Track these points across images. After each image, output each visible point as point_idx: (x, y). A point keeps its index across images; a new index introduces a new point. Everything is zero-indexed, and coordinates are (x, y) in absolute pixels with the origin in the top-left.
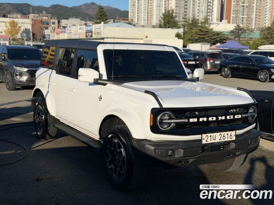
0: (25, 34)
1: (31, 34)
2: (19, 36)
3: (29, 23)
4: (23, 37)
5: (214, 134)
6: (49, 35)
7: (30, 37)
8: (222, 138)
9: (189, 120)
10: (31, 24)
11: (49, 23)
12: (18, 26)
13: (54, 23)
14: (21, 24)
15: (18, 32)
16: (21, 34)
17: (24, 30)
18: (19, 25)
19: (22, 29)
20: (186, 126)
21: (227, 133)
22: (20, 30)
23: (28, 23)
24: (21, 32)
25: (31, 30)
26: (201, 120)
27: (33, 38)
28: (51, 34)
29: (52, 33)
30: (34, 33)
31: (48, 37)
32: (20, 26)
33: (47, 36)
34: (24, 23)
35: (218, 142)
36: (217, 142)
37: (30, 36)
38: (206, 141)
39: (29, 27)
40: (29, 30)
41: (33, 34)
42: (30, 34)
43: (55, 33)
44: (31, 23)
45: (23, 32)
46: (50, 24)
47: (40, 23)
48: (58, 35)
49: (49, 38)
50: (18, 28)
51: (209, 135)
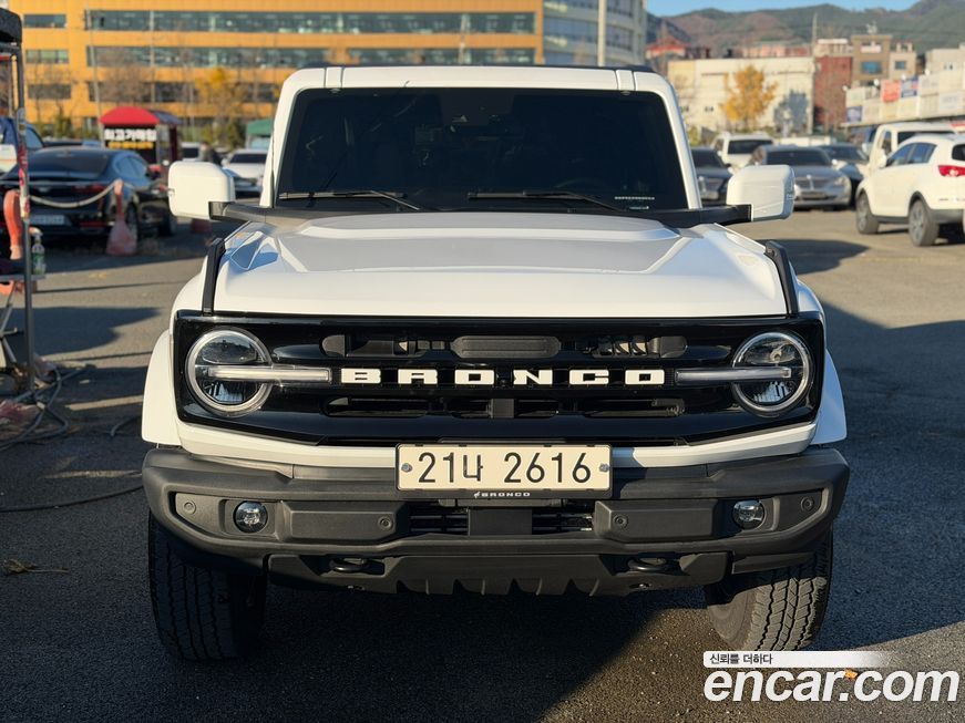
0: (789, 110)
1: (809, 110)
2: (767, 119)
3: (806, 70)
4: (780, 121)
5: (472, 451)
6: (859, 109)
7: (804, 121)
8: (521, 473)
9: (336, 375)
10: (811, 75)
11: (884, 66)
12: (765, 84)
13: (900, 65)
14: (779, 78)
15: (766, 107)
16: (776, 112)
17: (788, 97)
18: (769, 81)
19: (780, 95)
20: (333, 403)
21: (555, 450)
22: (772, 98)
23: (801, 72)
24: (775, 103)
25: (809, 97)
26: (405, 377)
27: (817, 121)
28: (867, 104)
29: (870, 101)
30: (820, 104)
31: (857, 114)
32: (771, 83)
33: (852, 114)
34: (786, 73)
35: (497, 491)
36: (489, 491)
37: (806, 118)
38: (422, 480)
39: (804, 85)
40: (804, 95)
41: (817, 111)
42: (804, 112)
43: (881, 99)
44: (813, 69)
45: (783, 105)
46: (887, 67)
47: (844, 66)
48: (891, 105)
49: (860, 119)
50: (765, 91)
51: (441, 451)
